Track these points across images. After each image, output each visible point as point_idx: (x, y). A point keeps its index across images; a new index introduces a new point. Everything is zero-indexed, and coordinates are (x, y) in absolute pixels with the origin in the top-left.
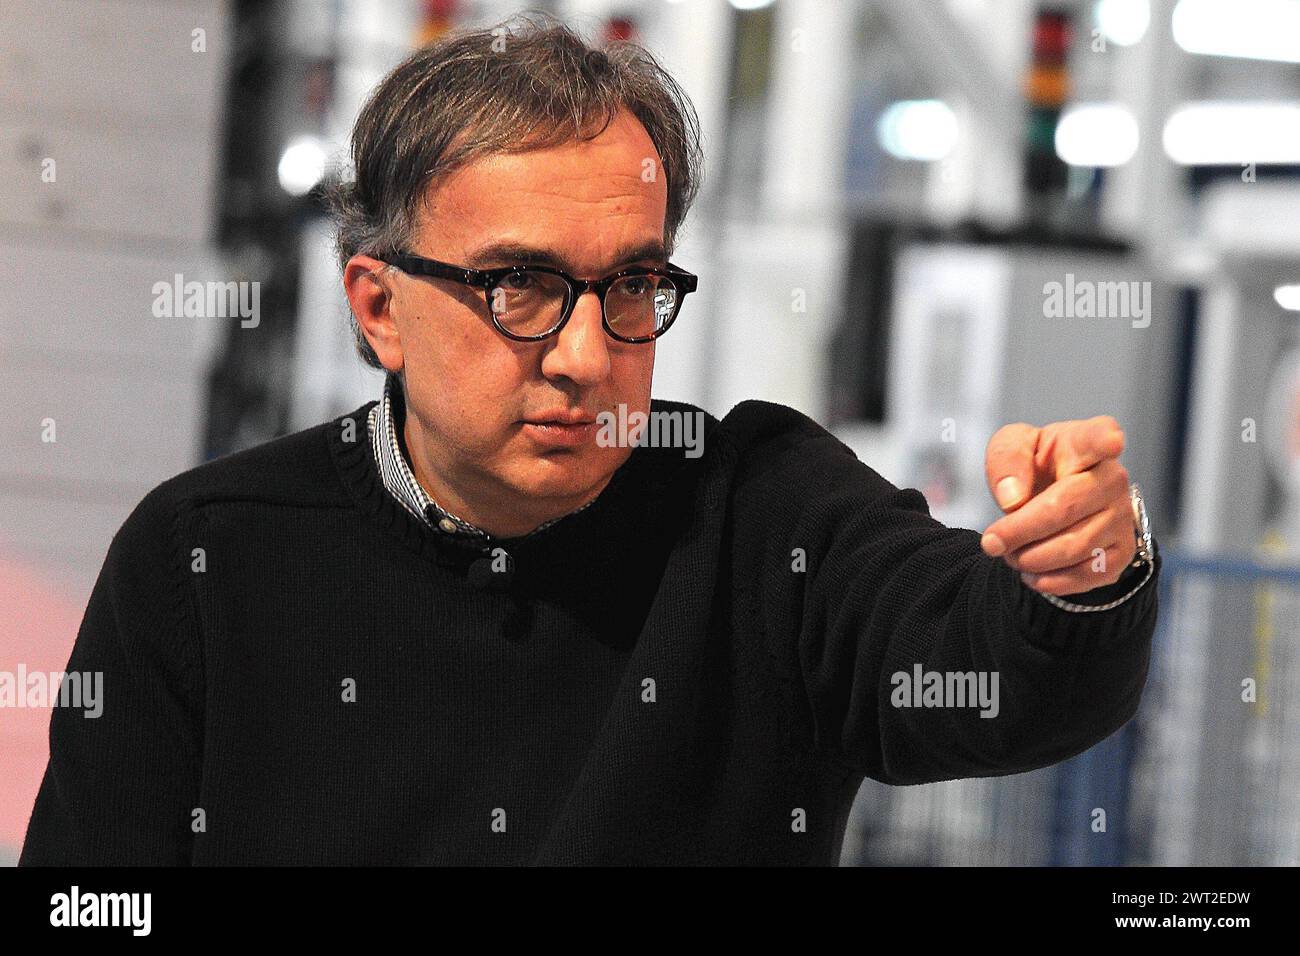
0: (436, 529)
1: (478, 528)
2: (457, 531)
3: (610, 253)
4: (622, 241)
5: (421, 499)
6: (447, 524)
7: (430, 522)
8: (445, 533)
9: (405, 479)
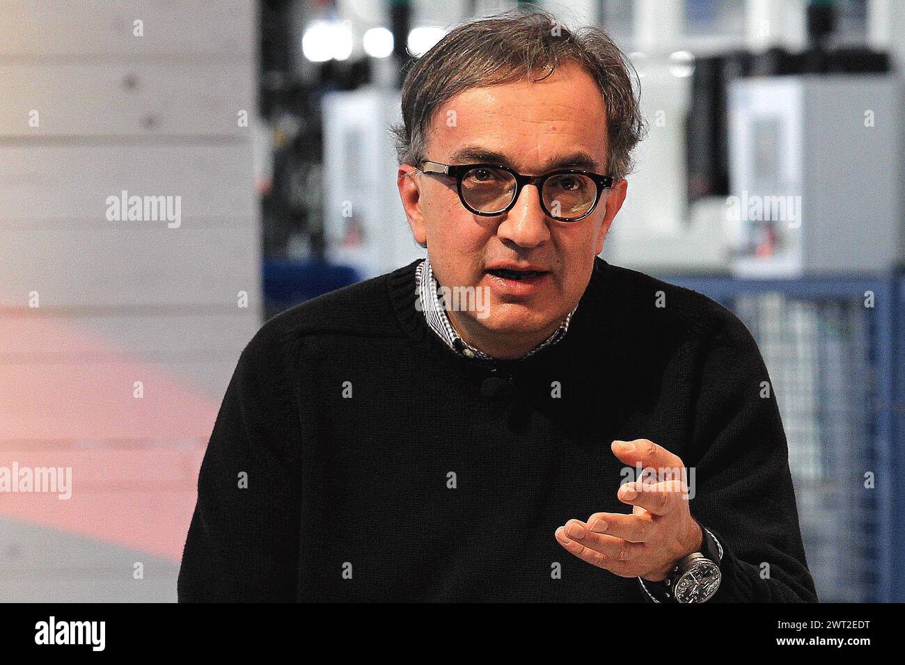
0: (461, 355)
1: (488, 356)
2: (475, 357)
3: (545, 159)
4: (554, 151)
5: (452, 335)
6: (468, 352)
7: (456, 350)
8: (466, 357)
9: (441, 320)
